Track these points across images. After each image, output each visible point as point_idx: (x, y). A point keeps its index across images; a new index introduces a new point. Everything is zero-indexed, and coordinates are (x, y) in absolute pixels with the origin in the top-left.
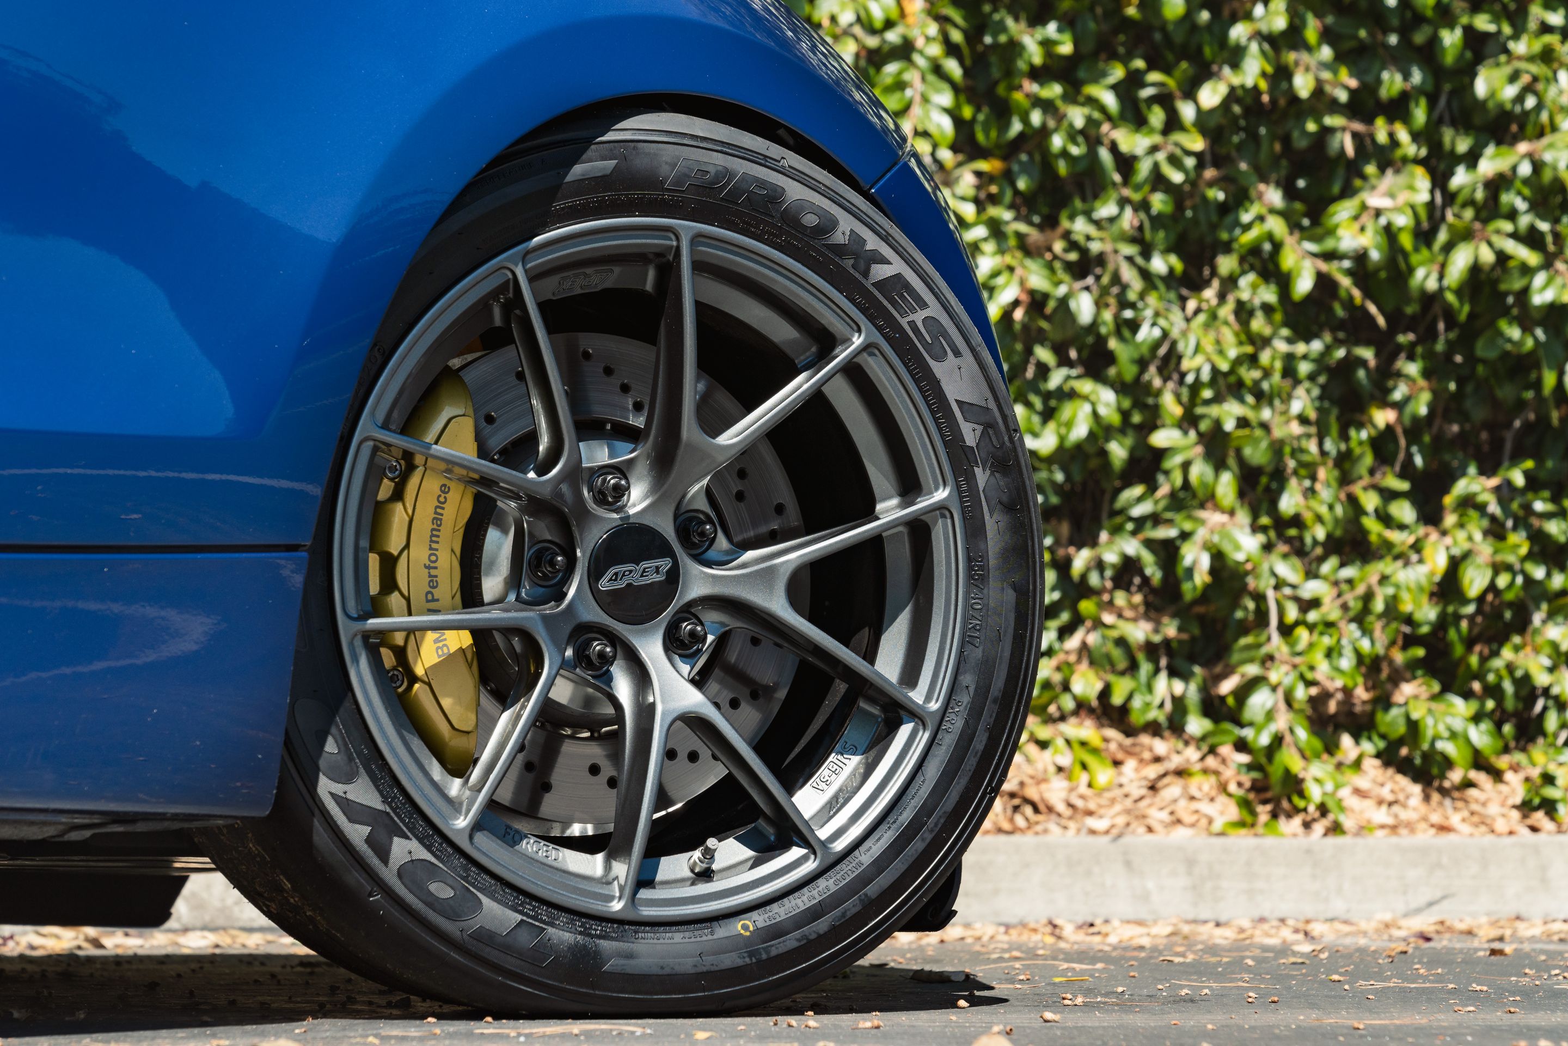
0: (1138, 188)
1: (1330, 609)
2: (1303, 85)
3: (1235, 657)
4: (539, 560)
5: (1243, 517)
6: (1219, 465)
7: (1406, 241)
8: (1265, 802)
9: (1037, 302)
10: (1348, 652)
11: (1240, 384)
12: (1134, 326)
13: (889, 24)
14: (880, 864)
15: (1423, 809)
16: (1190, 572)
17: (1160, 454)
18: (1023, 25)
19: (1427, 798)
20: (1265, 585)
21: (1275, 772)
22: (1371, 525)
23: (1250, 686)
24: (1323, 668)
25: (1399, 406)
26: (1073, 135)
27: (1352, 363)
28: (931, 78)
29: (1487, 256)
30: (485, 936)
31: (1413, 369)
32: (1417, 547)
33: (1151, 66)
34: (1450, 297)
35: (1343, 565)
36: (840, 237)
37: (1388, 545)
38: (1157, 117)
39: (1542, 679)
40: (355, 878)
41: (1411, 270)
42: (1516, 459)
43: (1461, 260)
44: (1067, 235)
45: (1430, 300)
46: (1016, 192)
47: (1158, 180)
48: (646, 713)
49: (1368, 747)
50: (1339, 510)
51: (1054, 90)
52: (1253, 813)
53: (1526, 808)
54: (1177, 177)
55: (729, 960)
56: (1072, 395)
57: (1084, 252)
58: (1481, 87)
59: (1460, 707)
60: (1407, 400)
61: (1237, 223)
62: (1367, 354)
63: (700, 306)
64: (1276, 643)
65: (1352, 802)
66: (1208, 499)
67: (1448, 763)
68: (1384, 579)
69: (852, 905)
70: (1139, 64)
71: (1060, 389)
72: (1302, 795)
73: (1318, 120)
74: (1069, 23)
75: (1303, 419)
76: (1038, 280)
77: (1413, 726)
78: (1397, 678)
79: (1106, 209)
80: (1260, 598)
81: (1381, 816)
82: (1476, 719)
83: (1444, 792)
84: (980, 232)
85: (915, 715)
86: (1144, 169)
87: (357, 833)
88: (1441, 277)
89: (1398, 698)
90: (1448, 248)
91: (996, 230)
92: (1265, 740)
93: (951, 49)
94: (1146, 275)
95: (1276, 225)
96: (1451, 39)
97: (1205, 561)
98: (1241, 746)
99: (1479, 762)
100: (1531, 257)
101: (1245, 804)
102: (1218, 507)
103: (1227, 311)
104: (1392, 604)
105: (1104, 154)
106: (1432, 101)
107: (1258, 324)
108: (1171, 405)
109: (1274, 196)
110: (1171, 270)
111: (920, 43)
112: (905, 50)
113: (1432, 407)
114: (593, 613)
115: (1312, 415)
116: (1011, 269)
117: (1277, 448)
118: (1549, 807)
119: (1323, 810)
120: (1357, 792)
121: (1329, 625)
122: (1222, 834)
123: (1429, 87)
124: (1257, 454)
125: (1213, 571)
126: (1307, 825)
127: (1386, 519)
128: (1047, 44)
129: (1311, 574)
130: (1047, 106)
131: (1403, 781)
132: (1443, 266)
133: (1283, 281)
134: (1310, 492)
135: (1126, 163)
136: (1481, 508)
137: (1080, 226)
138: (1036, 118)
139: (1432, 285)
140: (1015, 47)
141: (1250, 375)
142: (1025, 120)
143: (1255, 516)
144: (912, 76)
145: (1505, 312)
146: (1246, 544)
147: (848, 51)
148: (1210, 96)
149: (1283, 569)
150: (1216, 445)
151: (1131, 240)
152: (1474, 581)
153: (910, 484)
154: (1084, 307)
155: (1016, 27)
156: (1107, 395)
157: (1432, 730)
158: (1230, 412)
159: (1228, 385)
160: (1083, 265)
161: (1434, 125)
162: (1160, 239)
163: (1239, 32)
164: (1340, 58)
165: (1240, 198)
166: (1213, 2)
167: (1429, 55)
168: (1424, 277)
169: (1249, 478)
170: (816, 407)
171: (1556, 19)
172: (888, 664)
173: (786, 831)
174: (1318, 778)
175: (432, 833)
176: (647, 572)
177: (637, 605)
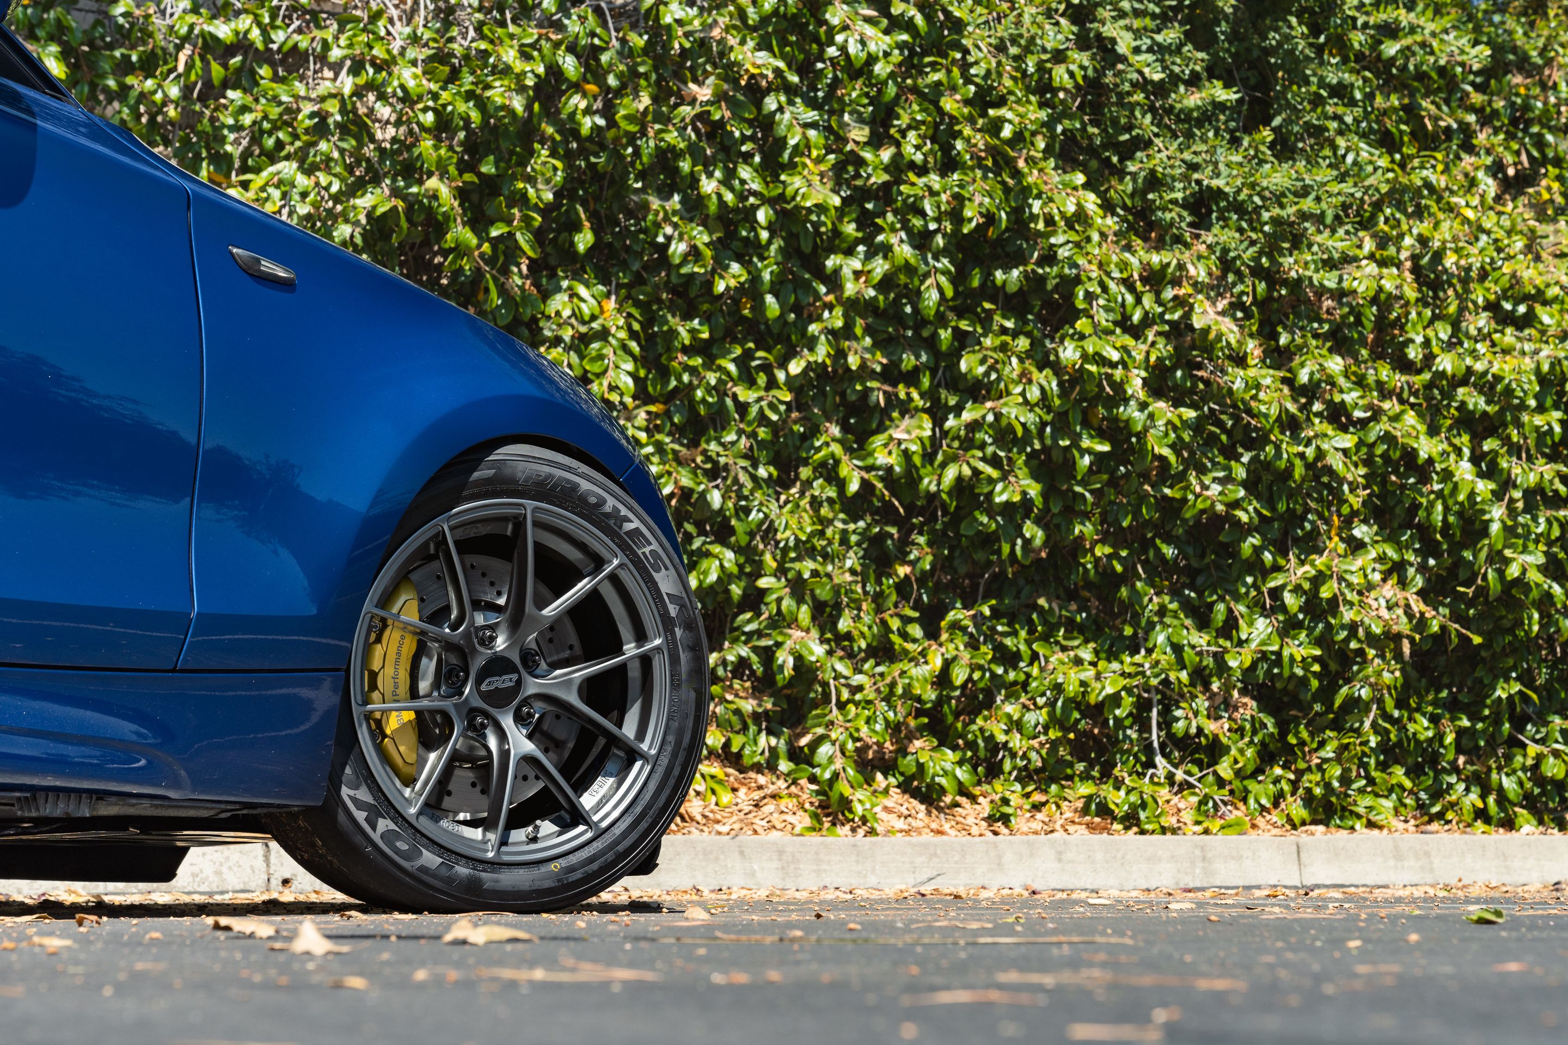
0: (749, 424)
1: (870, 693)
2: (853, 361)
3: (810, 723)
4: (450, 674)
5: (815, 633)
6: (800, 601)
7: (917, 460)
8: (827, 815)
9: (686, 493)
10: (880, 719)
11: (814, 548)
12: (747, 511)
13: (593, 318)
14: (625, 835)
15: (926, 820)
16: (781, 668)
17: (763, 592)
18: (678, 319)
19: (929, 813)
20: (828, 676)
21: (834, 795)
22: (895, 638)
23: (819, 741)
24: (864, 730)
25: (912, 563)
26: (709, 390)
27: (883, 536)
28: (620, 352)
29: (967, 471)
30: (423, 869)
31: (921, 540)
32: (923, 653)
33: (758, 348)
34: (944, 496)
35: (877, 664)
36: (608, 508)
37: (906, 652)
38: (762, 379)
39: (1001, 738)
40: (359, 839)
41: (921, 479)
42: (986, 598)
43: (951, 473)
44: (704, 453)
45: (932, 497)
46: (673, 424)
47: (762, 419)
48: (505, 755)
49: (892, 780)
50: (875, 629)
51: (697, 361)
52: (820, 822)
53: (991, 819)
54: (775, 417)
55: (548, 884)
56: (708, 554)
57: (715, 463)
58: (963, 366)
59: (950, 755)
60: (918, 559)
61: (812, 447)
62: (893, 530)
63: (537, 545)
64: (835, 714)
65: (882, 815)
66: (793, 622)
67: (943, 791)
68: (903, 673)
69: (610, 856)
70: (751, 345)
71: (699, 549)
72: (851, 811)
73: (863, 384)
74: (707, 319)
75: (853, 572)
76: (686, 481)
77: (921, 767)
78: (911, 737)
79: (730, 437)
80: (825, 685)
81: (900, 824)
83: (939, 809)
84: (650, 449)
85: (644, 757)
86: (754, 411)
87: (360, 816)
88: (939, 484)
89: (911, 749)
90: (943, 465)
91: (660, 449)
92: (827, 775)
93: (633, 335)
94: (754, 478)
95: (836, 448)
96: (945, 335)
97: (791, 661)
98: (813, 779)
99: (962, 790)
100: (995, 474)
101: (815, 816)
102: (799, 627)
103: (805, 503)
104: (908, 689)
105: (729, 401)
106: (934, 372)
107: (825, 511)
108: (769, 561)
109: (835, 430)
110: (770, 475)
111: (613, 330)
112: (603, 335)
113: (933, 564)
114: (478, 703)
115: (859, 568)
116: (669, 473)
117: (836, 590)
118: (1005, 819)
119: (864, 820)
120: (886, 809)
121: (869, 702)
122: (801, 835)
123: (932, 365)
124: (824, 593)
125: (795, 668)
126: (853, 830)
127: (904, 635)
128: (692, 331)
129: (857, 670)
130: (693, 371)
131: (915, 803)
132: (940, 476)
133: (841, 484)
134: (857, 619)
135: (742, 408)
136: (964, 629)
137: (713, 447)
138: (686, 378)
139: (933, 488)
140: (673, 333)
141: (819, 543)
142: (679, 379)
143: (822, 633)
144: (608, 351)
145: (979, 506)
146: (816, 651)
147: (567, 334)
148: (795, 367)
149: (840, 667)
150: (798, 588)
151: (745, 457)
152: (959, 675)
153: (641, 637)
154: (715, 498)
155: (673, 321)
156: (729, 555)
157: (932, 768)
158: (807, 567)
159: (806, 549)
160: (715, 472)
161: (935, 387)
162: (763, 456)
163: (814, 328)
164: (876, 345)
165: (814, 431)
166: (797, 308)
167: (932, 343)
168: (928, 483)
169: (819, 609)
170: (594, 595)
171: (1009, 324)
172: (629, 729)
173: (576, 817)
174: (861, 800)
175: (398, 817)
176: (505, 681)
177: (500, 699)
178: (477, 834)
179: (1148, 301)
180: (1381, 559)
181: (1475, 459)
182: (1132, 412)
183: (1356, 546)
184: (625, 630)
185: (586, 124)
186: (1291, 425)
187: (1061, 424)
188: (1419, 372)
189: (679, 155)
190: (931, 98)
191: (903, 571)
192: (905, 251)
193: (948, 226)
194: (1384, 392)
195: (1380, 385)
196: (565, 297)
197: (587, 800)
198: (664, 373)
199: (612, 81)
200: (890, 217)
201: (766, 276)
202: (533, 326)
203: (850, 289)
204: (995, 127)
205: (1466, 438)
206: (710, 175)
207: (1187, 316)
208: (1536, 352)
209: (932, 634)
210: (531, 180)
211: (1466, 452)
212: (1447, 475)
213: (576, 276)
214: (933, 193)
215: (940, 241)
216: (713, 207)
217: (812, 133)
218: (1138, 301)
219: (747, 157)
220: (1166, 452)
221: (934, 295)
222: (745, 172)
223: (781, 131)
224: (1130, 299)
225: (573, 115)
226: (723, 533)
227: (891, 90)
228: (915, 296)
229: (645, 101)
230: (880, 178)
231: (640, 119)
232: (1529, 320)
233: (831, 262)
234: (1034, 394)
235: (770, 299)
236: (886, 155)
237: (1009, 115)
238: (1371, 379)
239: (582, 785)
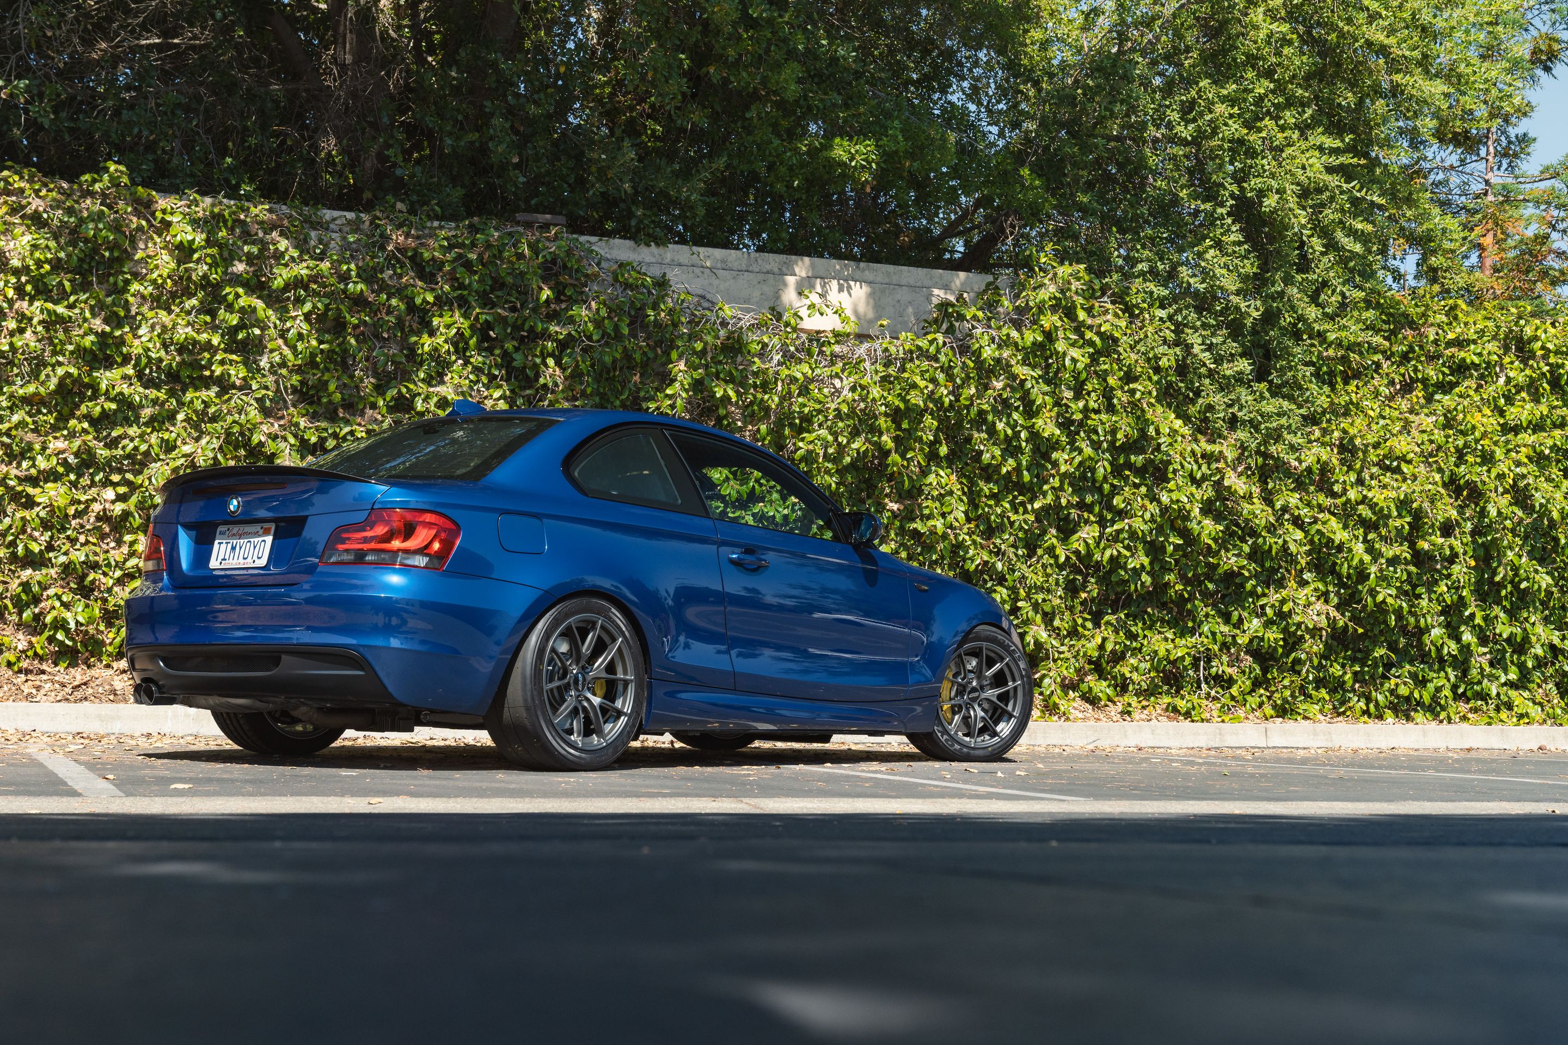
0: (1015, 530)
1: (1068, 655)
2: (1064, 502)
4: (961, 693)
5: (1043, 626)
6: (1037, 612)
7: (1092, 547)
8: (1048, 711)
9: (986, 563)
10: (1072, 667)
11: (1043, 588)
12: (1014, 571)
13: (946, 485)
14: (1009, 739)
15: (1092, 713)
16: (1028, 642)
17: (1019, 609)
19: (1094, 710)
20: (1049, 646)
21: (1051, 702)
22: (1080, 629)
23: (1044, 676)
24: (1065, 672)
25: (1089, 592)
26: (997, 516)
27: (1075, 579)
28: (958, 502)
29: (1115, 553)
30: (955, 750)
31: (1093, 580)
32: (1093, 637)
33: (1020, 495)
34: (1104, 563)
35: (1071, 641)
37: (1084, 635)
38: (1021, 510)
39: (1128, 675)
41: (1093, 556)
42: (1123, 608)
43: (1108, 553)
44: (994, 544)
45: (1098, 563)
46: (980, 531)
47: (1021, 528)
48: (975, 716)
49: (1077, 695)
50: (1071, 624)
51: (992, 502)
52: (1045, 715)
53: (1122, 713)
54: (1026, 527)
55: (988, 754)
56: (995, 591)
57: (1000, 549)
58: (1115, 502)
59: (1105, 684)
60: (1091, 591)
61: (1043, 540)
62: (1079, 578)
63: (986, 655)
64: (1052, 665)
65: (1072, 711)
66: (1033, 622)
67: (1100, 699)
68: (1083, 646)
69: (1005, 746)
70: (1016, 495)
72: (1058, 709)
73: (1067, 511)
74: (996, 482)
75: (1060, 597)
76: (986, 558)
77: (1090, 689)
78: (1086, 674)
79: (1007, 536)
80: (1047, 651)
81: (1080, 715)
82: (1109, 686)
83: (1099, 708)
85: (1014, 716)
86: (1017, 524)
88: (1102, 558)
89: (1086, 680)
90: (1104, 549)
91: (974, 542)
92: (1048, 693)
93: (964, 493)
94: (1016, 555)
95: (1054, 541)
96: (1106, 487)
97: (1032, 640)
98: (1041, 694)
99: (1110, 699)
100: (1128, 554)
101: (1042, 712)
102: (1036, 624)
103: (1039, 565)
104: (1085, 654)
105: (1006, 521)
106: (1100, 503)
107: (1049, 570)
108: (1022, 593)
109: (1054, 531)
110: (1024, 554)
111: (955, 491)
112: (951, 493)
113: (1098, 592)
114: (968, 701)
115: (1063, 596)
116: (978, 554)
117: (1053, 607)
118: (1129, 713)
119: (1064, 714)
120: (1075, 708)
121: (1067, 659)
122: (1036, 721)
124: (1047, 608)
125: (1034, 643)
126: (1059, 718)
127: (1084, 627)
128: (990, 489)
129: (1062, 645)
130: (990, 506)
131: (1087, 705)
132: (1102, 555)
133: (1056, 557)
134: (1062, 620)
135: (1012, 524)
136: (1112, 625)
137: (998, 541)
138: (986, 510)
139: (1099, 559)
140: (981, 490)
141: (1046, 585)
142: (984, 511)
143: (1047, 627)
144: (953, 501)
145: (1121, 568)
146: (1043, 635)
147: (935, 493)
148: (1037, 505)
149: (1054, 642)
150: (1036, 607)
151: (1012, 546)
152: (1109, 647)
153: (1014, 680)
154: (999, 566)
155: (981, 484)
156: (1005, 591)
157: (1096, 690)
158: (1040, 597)
159: (1041, 589)
160: (998, 553)
161: (1101, 510)
162: (1020, 544)
163: (1046, 487)
164: (1074, 492)
165: (1044, 532)
166: (1037, 476)
167: (1100, 490)
168: (1097, 557)
169: (1045, 614)
170: (1001, 670)
171: (1137, 481)
172: (1010, 708)
173: (994, 734)
174: (1063, 705)
175: (949, 735)
176: (976, 694)
177: (974, 700)
178: (967, 739)
179: (1204, 468)
180: (1316, 590)
181: (1365, 541)
182: (1193, 525)
183: (1303, 583)
184: (1009, 678)
185: (947, 401)
186: (1271, 529)
187: (1160, 530)
188: (1340, 497)
189: (986, 412)
190: (1103, 376)
191: (1084, 595)
192: (1088, 451)
193: (1109, 438)
194: (1321, 509)
195: (1319, 506)
196: (933, 476)
197: (998, 729)
198: (976, 507)
199: (958, 381)
200: (1082, 434)
201: (1024, 463)
202: (920, 492)
203: (1063, 469)
204: (1133, 392)
205: (1361, 531)
206: (1001, 420)
207: (1222, 478)
208: (1399, 488)
209: (1097, 625)
210: (922, 430)
211: (1361, 538)
212: (1350, 550)
213: (938, 465)
214: (1103, 423)
215: (1105, 445)
216: (1002, 436)
217: (1047, 398)
218: (1200, 468)
219: (1017, 409)
220: (1210, 542)
221: (1102, 470)
222: (1015, 416)
223: (1033, 397)
224: (1195, 467)
225: (941, 397)
226: (1001, 580)
227: (1084, 375)
228: (1093, 470)
229: (973, 391)
230: (1077, 416)
231: (971, 398)
232: (1398, 470)
233: (1055, 455)
234: (1147, 516)
235: (1025, 473)
236: (1081, 404)
237: (1140, 387)
238: (1315, 502)
239: (996, 723)
